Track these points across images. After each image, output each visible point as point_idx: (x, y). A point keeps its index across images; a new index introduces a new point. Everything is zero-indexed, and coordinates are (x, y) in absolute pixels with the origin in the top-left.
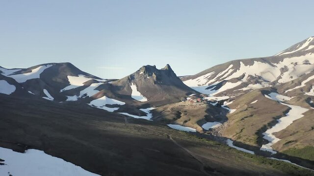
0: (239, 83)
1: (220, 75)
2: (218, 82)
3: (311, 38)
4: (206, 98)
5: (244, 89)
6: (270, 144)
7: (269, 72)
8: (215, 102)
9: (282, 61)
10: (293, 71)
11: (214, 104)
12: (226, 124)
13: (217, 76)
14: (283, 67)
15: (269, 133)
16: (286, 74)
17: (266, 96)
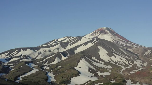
0: (19, 58)
1: (11, 54)
2: (10, 57)
3: (55, 40)
4: (3, 64)
5: (20, 61)
6: (19, 80)
7: (33, 54)
8: (7, 66)
9: (40, 49)
10: (43, 54)
11: (6, 67)
12: (7, 74)
13: (10, 54)
14: (39, 52)
15: (20, 77)
16: (40, 55)
17: (27, 65)
